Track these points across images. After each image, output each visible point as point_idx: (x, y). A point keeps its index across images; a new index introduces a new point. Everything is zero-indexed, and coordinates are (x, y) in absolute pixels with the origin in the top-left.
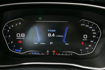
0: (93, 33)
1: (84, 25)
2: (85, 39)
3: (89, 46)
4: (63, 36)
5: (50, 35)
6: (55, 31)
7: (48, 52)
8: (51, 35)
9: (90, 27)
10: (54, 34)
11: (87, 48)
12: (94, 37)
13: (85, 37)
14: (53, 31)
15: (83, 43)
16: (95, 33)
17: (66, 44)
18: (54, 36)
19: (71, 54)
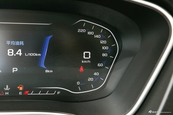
0: (103, 48)
1: (83, 31)
2: (87, 60)
3: (95, 74)
4: (40, 55)
5: (12, 52)
6: (22, 43)
7: (7, 88)
8: (15, 53)
9: (97, 36)
10: (20, 50)
11: (90, 79)
12: (104, 55)
13: (87, 55)
14: (18, 43)
15: (82, 69)
16: (106, 48)
17: (47, 71)
18: (20, 54)
19: (56, 93)
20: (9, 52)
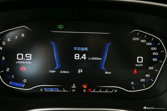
0: (154, 54)
1: (137, 39)
2: (140, 64)
3: (147, 76)
4: (101, 59)
5: (78, 57)
6: (86, 49)
7: (74, 86)
8: (80, 57)
9: (149, 44)
10: (85, 55)
11: (143, 80)
12: (154, 60)
13: (140, 60)
14: (83, 49)
15: (135, 71)
16: (156, 54)
17: (106, 73)
18: (85, 58)
19: (114, 91)
20: (76, 57)
